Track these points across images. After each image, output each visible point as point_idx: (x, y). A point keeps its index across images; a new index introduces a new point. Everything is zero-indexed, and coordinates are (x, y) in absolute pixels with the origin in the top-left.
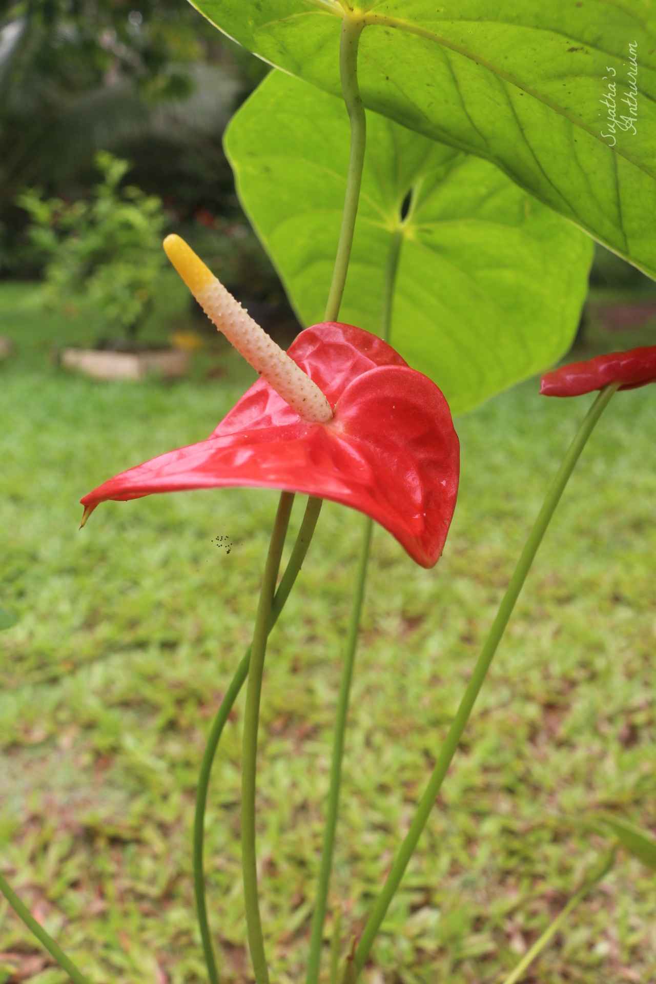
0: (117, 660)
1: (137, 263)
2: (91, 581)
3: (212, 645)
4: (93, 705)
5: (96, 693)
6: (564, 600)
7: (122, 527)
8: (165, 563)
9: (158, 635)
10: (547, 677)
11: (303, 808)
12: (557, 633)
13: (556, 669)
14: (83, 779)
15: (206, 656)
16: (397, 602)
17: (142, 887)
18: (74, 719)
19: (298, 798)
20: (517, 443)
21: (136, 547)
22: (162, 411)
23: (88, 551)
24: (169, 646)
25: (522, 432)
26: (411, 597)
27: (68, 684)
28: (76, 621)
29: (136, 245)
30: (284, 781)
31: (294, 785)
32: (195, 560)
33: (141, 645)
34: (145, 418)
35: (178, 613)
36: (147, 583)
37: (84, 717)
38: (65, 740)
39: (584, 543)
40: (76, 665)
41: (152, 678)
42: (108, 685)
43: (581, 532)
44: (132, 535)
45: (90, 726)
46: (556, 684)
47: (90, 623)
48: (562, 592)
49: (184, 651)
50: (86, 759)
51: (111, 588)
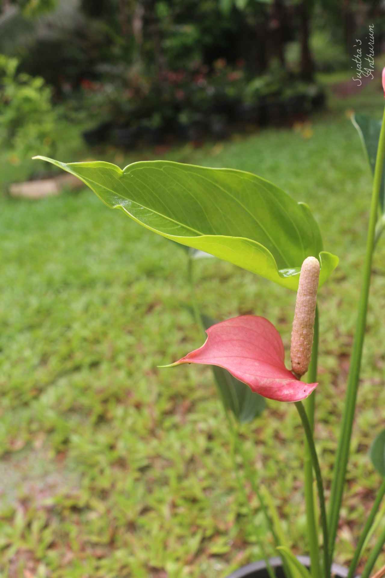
0: (63, 382)
1: (39, 122)
2: (41, 333)
3: (122, 359)
4: (51, 416)
5: (52, 408)
6: (342, 279)
7: (58, 292)
8: (86, 309)
9: (88, 360)
10: (338, 336)
11: (192, 461)
12: (340, 304)
13: (343, 329)
14: (51, 467)
15: (118, 367)
16: (234, 304)
17: (94, 539)
18: (41, 429)
19: (188, 454)
20: (295, 182)
21: (67, 303)
22: (75, 211)
23: (38, 312)
24: (94, 365)
25: (297, 174)
26: (243, 299)
27: (35, 405)
28: (35, 361)
29: (36, 111)
30: (177, 445)
31: (183, 447)
32: (105, 303)
33: (77, 368)
34: (65, 217)
35: (97, 341)
36: (76, 326)
37: (48, 425)
38: (38, 443)
39: (348, 238)
40: (39, 391)
41: (85, 390)
42: (60, 400)
43: (344, 232)
44: (64, 296)
45: (51, 431)
46: (344, 340)
47: (44, 360)
48: (339, 274)
49: (104, 367)
50: (51, 454)
51: (55, 333)
